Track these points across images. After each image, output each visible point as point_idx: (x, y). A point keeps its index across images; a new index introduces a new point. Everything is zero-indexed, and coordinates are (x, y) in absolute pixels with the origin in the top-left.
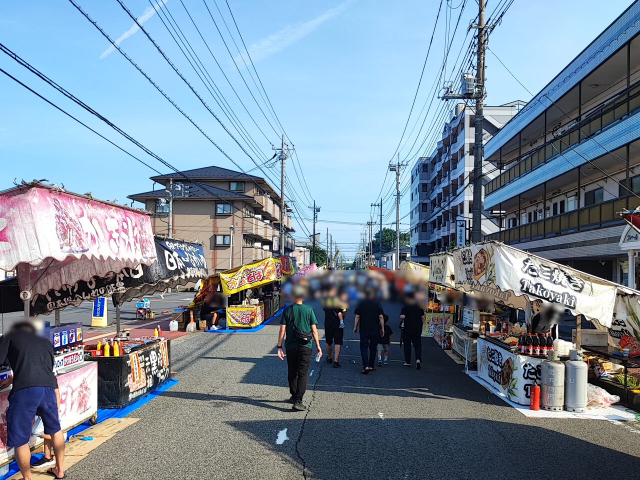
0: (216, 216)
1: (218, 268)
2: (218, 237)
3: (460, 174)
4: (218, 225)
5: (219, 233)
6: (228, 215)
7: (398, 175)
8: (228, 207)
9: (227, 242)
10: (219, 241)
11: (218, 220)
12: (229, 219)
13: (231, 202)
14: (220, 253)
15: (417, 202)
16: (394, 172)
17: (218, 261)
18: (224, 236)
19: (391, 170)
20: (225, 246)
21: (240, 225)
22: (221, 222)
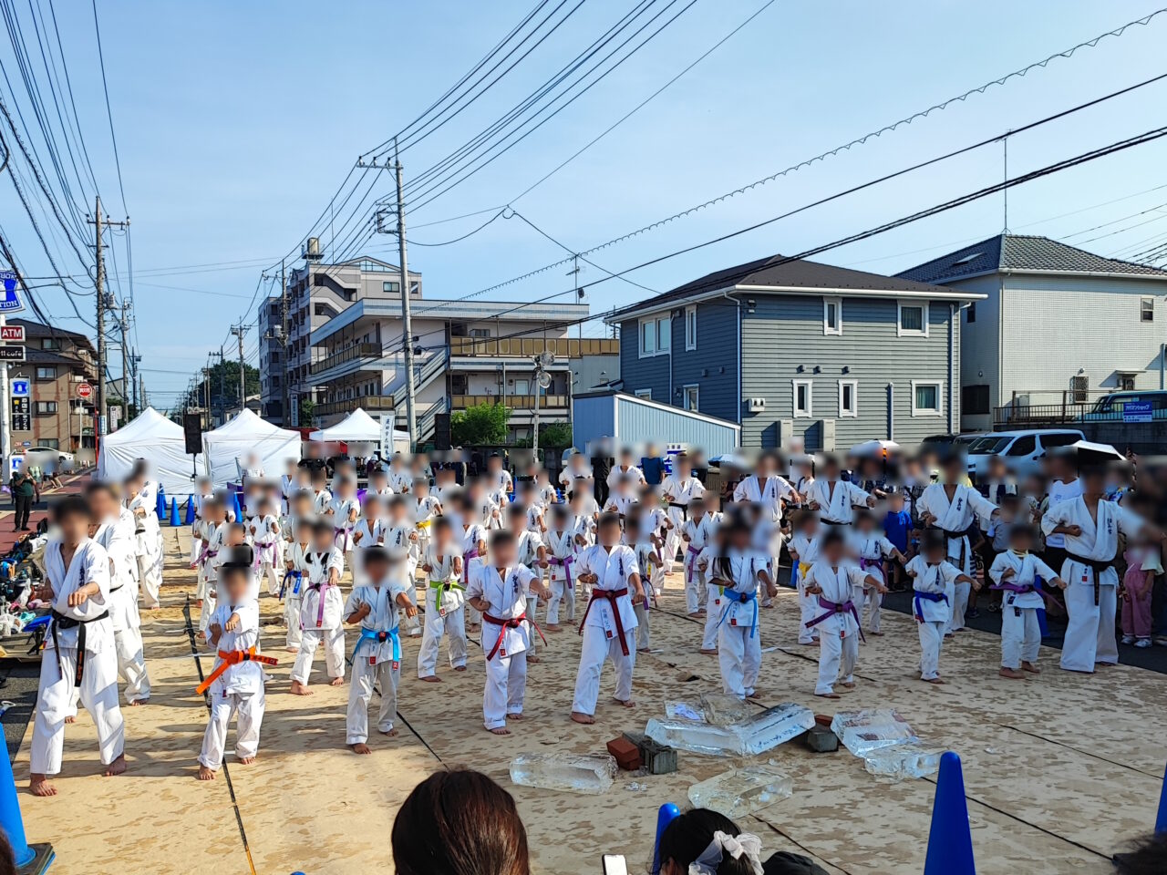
0: (36, 380)
1: (41, 437)
2: (40, 404)
3: (306, 303)
4: (39, 391)
5: (42, 399)
6: (51, 380)
7: (240, 338)
8: (51, 371)
9: (52, 409)
10: (42, 407)
11: (39, 386)
12: (53, 385)
13: (54, 366)
14: (42, 421)
15: (266, 351)
16: (236, 337)
17: (41, 430)
18: (48, 403)
19: (233, 333)
20: (49, 414)
21: (66, 390)
22: (42, 388)
